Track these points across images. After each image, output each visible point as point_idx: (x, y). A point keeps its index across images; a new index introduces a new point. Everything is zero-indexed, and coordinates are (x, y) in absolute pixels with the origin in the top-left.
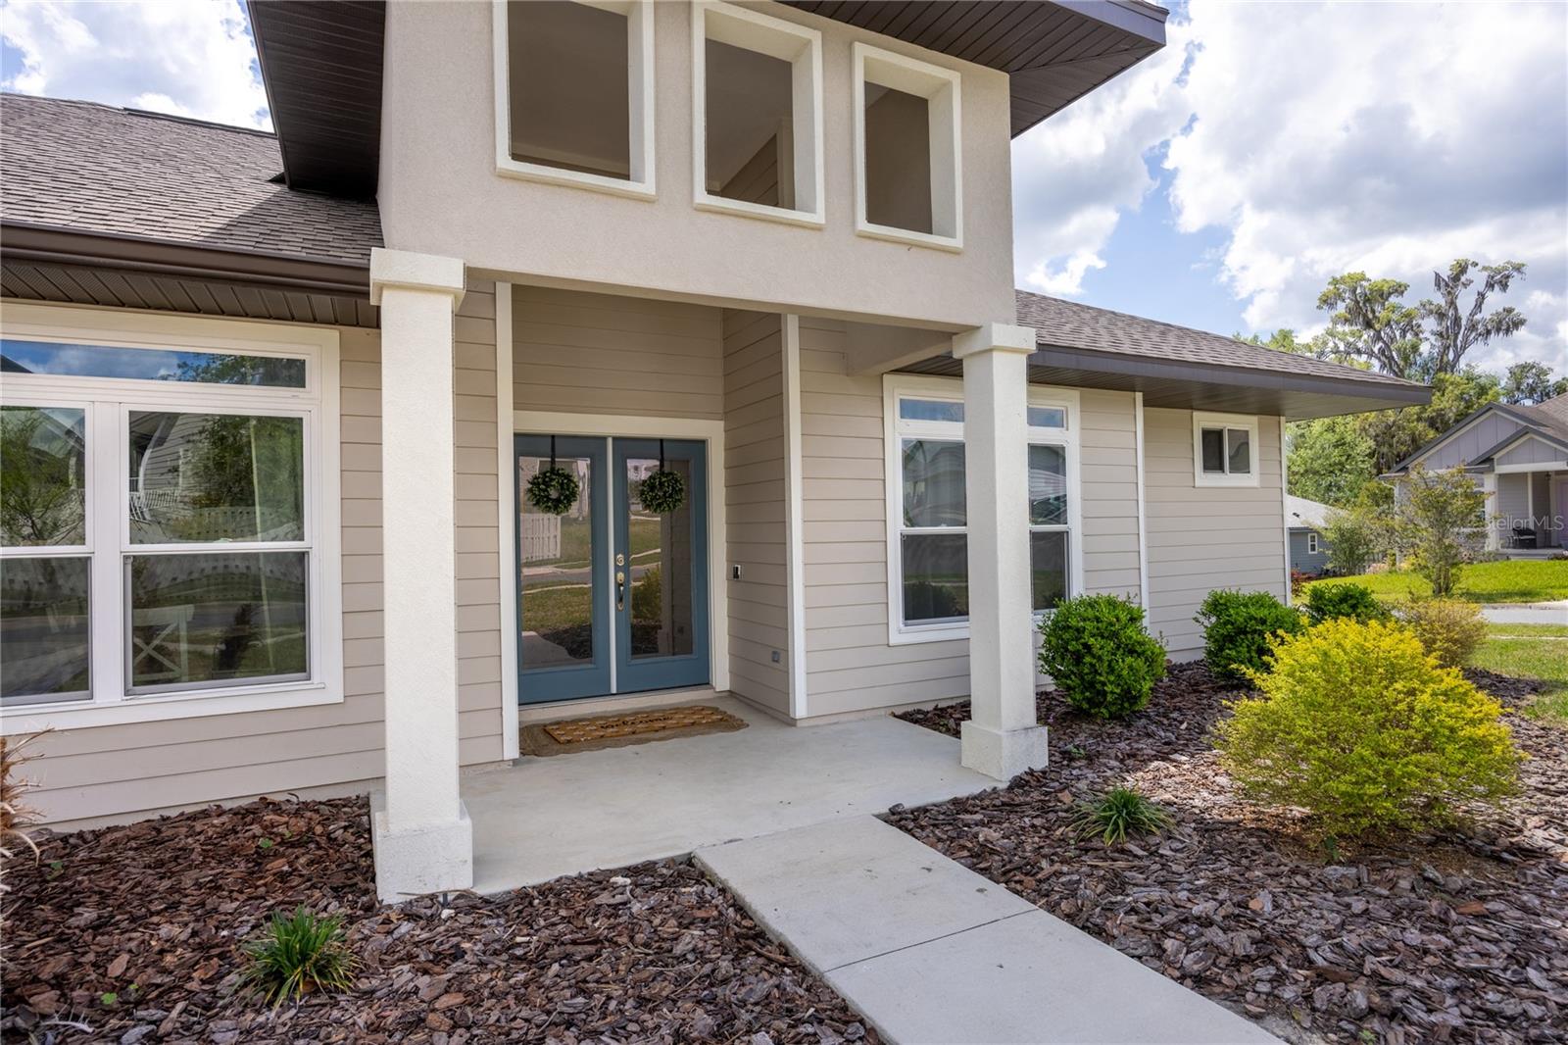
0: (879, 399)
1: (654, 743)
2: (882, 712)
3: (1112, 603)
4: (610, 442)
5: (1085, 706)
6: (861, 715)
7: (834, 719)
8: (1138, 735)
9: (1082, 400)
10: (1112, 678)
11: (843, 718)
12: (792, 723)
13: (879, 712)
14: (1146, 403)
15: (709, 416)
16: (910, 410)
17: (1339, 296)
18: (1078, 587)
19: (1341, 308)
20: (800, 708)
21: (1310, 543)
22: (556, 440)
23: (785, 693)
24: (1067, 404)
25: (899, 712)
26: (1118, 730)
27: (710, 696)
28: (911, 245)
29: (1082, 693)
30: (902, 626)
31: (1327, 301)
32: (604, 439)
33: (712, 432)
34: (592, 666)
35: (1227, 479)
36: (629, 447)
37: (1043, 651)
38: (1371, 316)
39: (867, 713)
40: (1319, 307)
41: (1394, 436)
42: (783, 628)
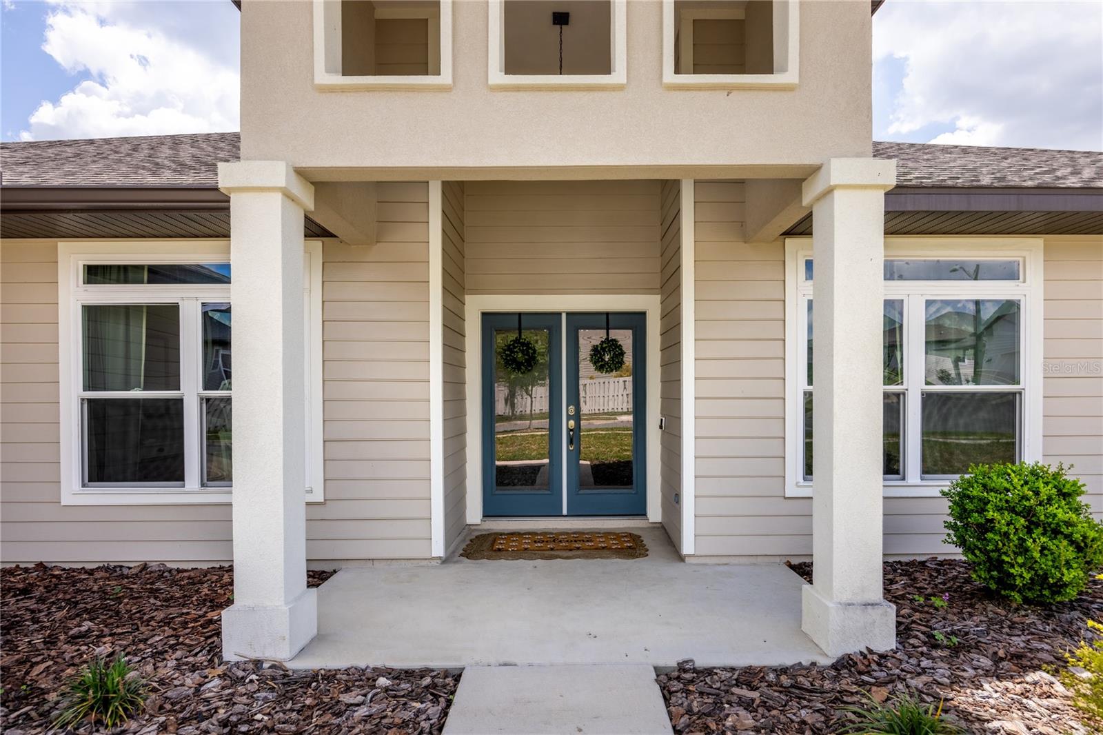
0: (782, 263)
1: (559, 560)
2: (777, 560)
4: (564, 317)
5: (993, 586)
6: (753, 560)
7: (725, 560)
8: (1054, 630)
10: (1020, 560)
11: (733, 560)
12: (681, 558)
13: (772, 559)
15: (649, 291)
20: (688, 547)
22: (522, 317)
24: (1024, 253)
25: (795, 561)
26: (1033, 618)
27: (645, 526)
28: (729, 89)
29: (989, 571)
30: (801, 480)
32: (559, 314)
33: (650, 304)
34: (549, 492)
36: (580, 320)
37: (951, 519)
39: (760, 559)
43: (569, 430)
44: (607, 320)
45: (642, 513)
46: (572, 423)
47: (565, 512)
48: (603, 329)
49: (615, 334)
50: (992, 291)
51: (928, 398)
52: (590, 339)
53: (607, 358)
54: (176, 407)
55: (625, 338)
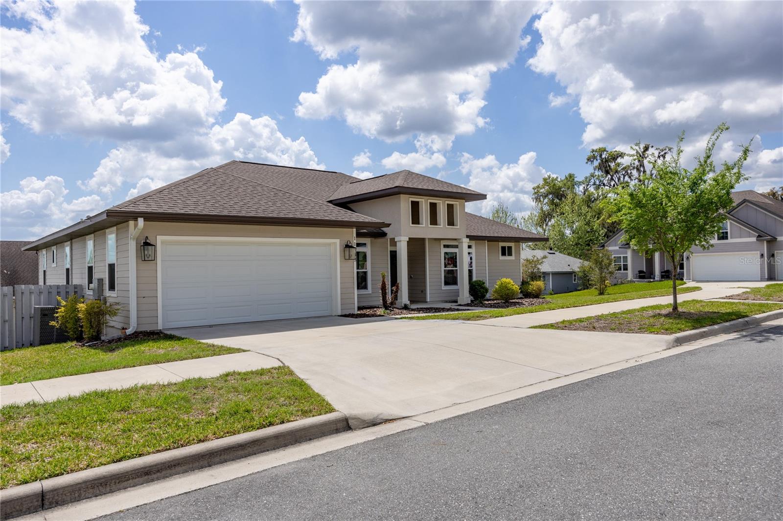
3: (480, 281)
9: (475, 243)
14: (488, 241)
16: (445, 246)
17: (594, 157)
18: (474, 279)
19: (596, 163)
20: (428, 300)
21: (574, 278)
23: (425, 298)
30: (444, 286)
31: (590, 159)
35: (507, 258)
38: (608, 168)
40: (587, 163)
41: (615, 228)
42: (425, 286)
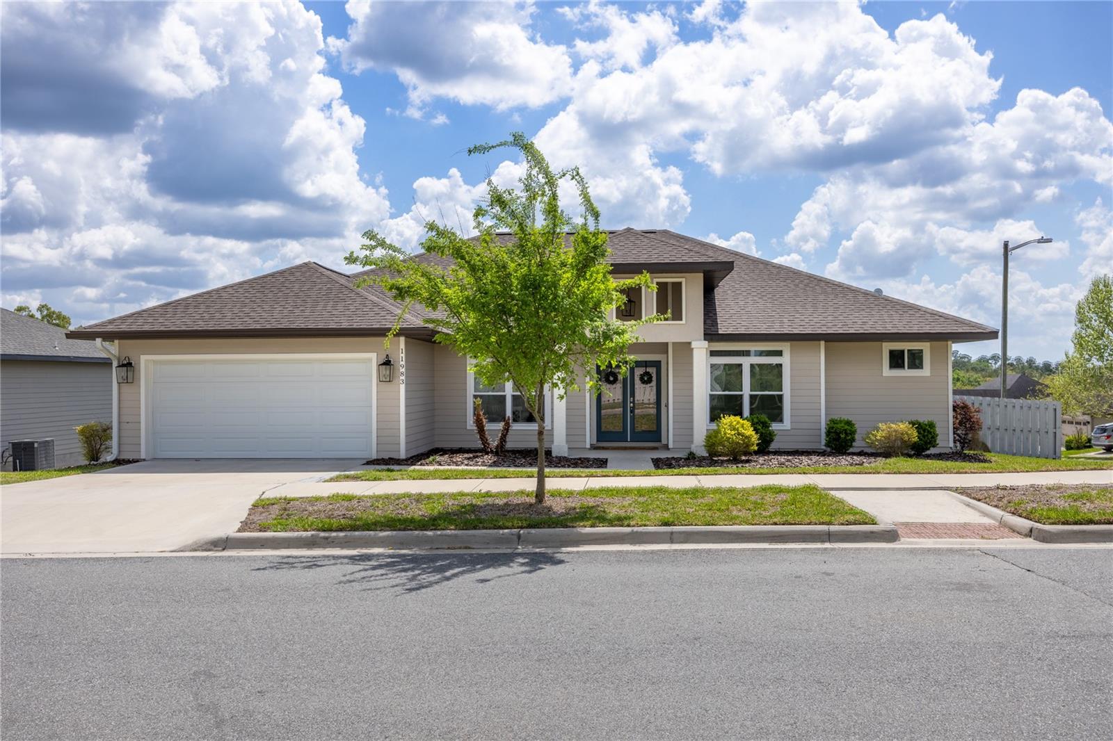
20: (670, 445)
35: (906, 373)
36: (635, 364)
43: (630, 407)
44: (646, 364)
45: (660, 441)
46: (632, 405)
47: (629, 440)
48: (643, 367)
49: (649, 370)
50: (774, 360)
51: (752, 397)
52: (639, 372)
53: (646, 379)
54: (504, 397)
55: (652, 371)
